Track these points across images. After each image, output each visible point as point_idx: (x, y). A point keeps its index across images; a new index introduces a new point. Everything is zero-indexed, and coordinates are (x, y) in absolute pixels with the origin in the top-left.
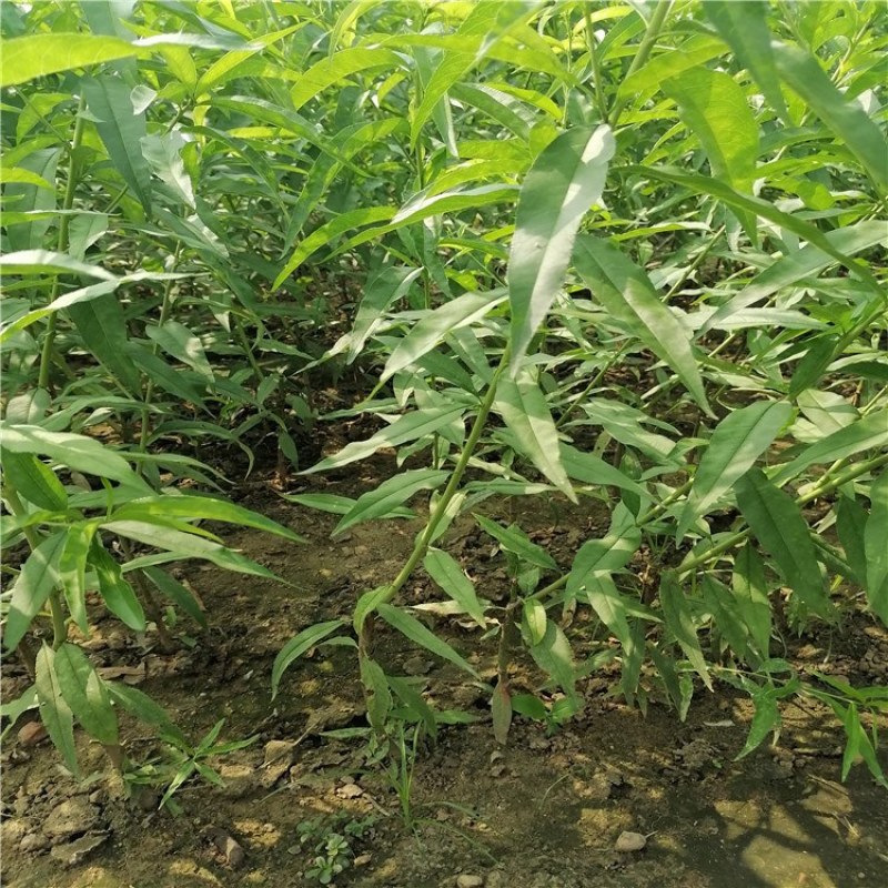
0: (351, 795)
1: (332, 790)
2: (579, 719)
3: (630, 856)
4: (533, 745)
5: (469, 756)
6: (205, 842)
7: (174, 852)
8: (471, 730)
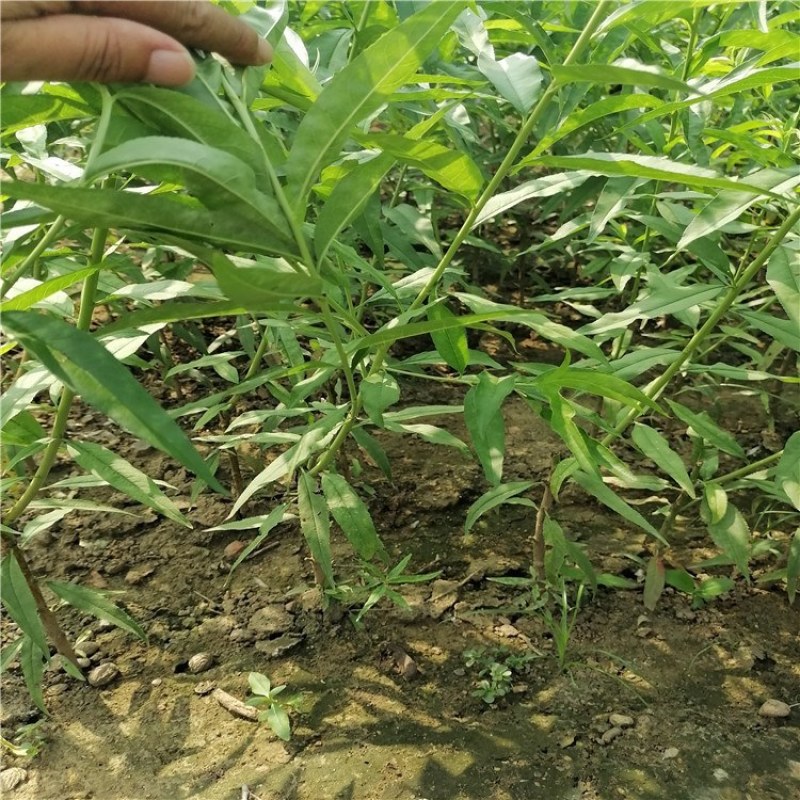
0: (508, 634)
1: (491, 628)
2: (723, 598)
3: (772, 721)
4: (679, 615)
5: (616, 616)
6: (384, 655)
7: (356, 659)
8: (621, 594)
